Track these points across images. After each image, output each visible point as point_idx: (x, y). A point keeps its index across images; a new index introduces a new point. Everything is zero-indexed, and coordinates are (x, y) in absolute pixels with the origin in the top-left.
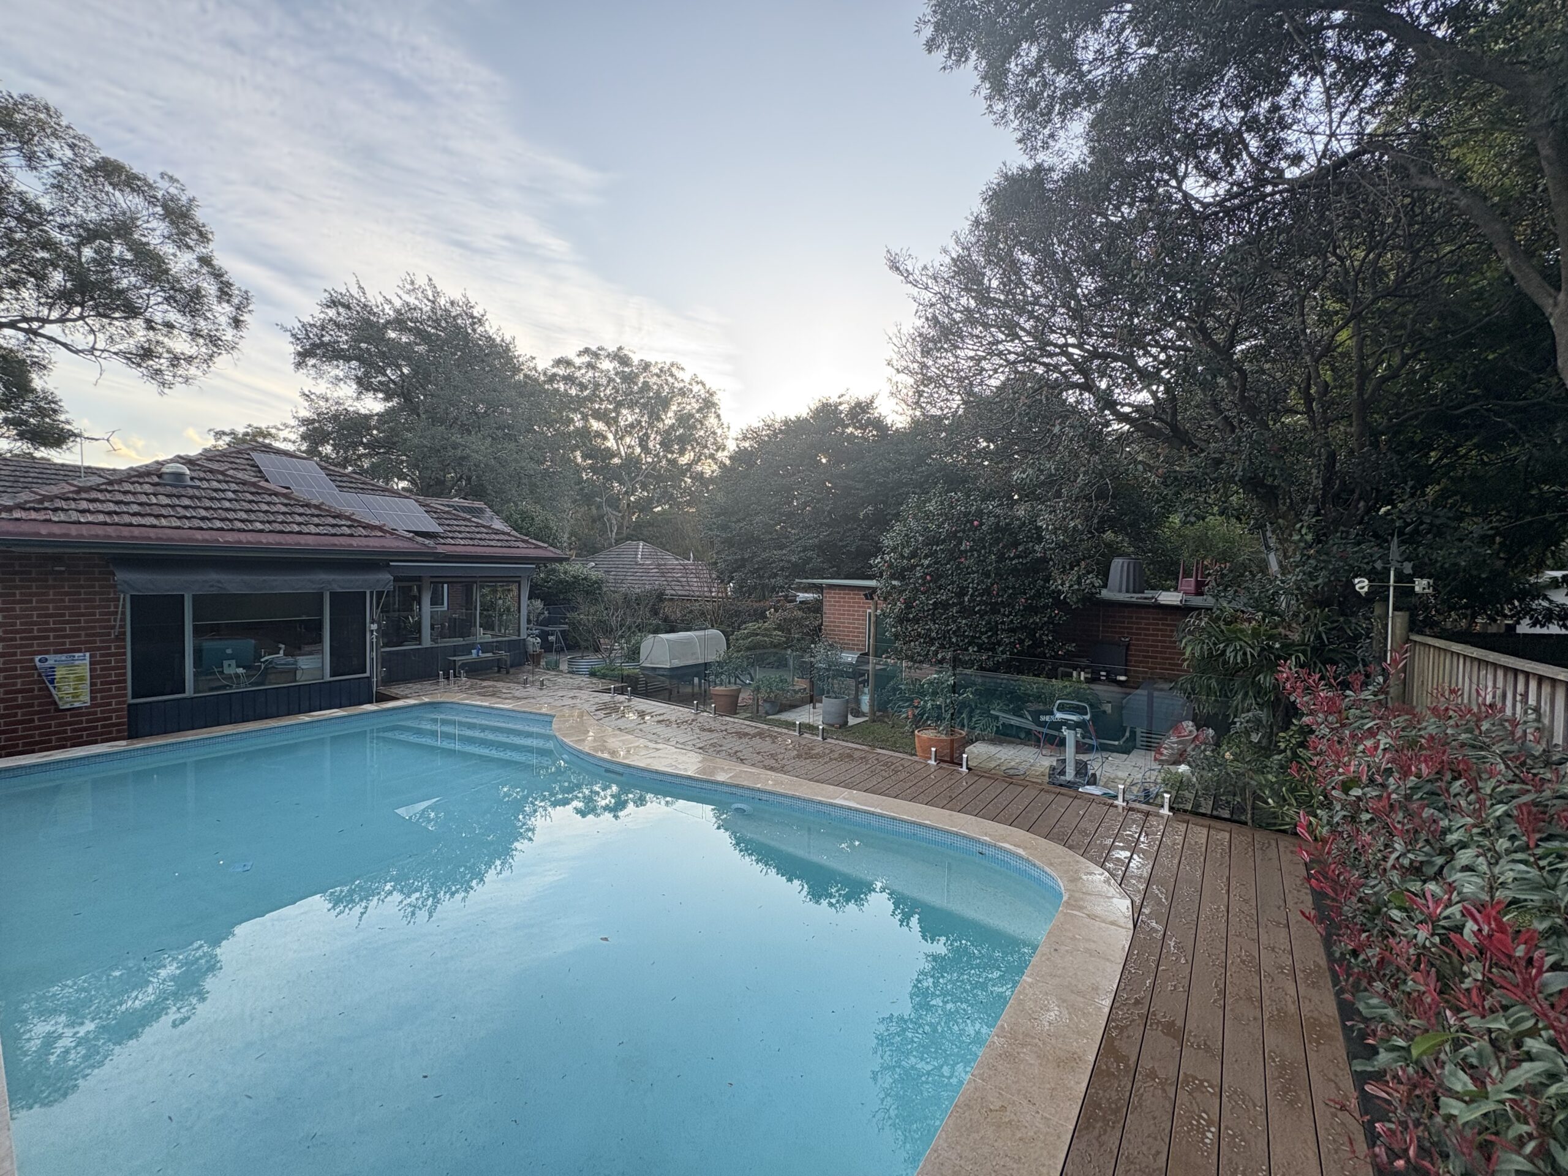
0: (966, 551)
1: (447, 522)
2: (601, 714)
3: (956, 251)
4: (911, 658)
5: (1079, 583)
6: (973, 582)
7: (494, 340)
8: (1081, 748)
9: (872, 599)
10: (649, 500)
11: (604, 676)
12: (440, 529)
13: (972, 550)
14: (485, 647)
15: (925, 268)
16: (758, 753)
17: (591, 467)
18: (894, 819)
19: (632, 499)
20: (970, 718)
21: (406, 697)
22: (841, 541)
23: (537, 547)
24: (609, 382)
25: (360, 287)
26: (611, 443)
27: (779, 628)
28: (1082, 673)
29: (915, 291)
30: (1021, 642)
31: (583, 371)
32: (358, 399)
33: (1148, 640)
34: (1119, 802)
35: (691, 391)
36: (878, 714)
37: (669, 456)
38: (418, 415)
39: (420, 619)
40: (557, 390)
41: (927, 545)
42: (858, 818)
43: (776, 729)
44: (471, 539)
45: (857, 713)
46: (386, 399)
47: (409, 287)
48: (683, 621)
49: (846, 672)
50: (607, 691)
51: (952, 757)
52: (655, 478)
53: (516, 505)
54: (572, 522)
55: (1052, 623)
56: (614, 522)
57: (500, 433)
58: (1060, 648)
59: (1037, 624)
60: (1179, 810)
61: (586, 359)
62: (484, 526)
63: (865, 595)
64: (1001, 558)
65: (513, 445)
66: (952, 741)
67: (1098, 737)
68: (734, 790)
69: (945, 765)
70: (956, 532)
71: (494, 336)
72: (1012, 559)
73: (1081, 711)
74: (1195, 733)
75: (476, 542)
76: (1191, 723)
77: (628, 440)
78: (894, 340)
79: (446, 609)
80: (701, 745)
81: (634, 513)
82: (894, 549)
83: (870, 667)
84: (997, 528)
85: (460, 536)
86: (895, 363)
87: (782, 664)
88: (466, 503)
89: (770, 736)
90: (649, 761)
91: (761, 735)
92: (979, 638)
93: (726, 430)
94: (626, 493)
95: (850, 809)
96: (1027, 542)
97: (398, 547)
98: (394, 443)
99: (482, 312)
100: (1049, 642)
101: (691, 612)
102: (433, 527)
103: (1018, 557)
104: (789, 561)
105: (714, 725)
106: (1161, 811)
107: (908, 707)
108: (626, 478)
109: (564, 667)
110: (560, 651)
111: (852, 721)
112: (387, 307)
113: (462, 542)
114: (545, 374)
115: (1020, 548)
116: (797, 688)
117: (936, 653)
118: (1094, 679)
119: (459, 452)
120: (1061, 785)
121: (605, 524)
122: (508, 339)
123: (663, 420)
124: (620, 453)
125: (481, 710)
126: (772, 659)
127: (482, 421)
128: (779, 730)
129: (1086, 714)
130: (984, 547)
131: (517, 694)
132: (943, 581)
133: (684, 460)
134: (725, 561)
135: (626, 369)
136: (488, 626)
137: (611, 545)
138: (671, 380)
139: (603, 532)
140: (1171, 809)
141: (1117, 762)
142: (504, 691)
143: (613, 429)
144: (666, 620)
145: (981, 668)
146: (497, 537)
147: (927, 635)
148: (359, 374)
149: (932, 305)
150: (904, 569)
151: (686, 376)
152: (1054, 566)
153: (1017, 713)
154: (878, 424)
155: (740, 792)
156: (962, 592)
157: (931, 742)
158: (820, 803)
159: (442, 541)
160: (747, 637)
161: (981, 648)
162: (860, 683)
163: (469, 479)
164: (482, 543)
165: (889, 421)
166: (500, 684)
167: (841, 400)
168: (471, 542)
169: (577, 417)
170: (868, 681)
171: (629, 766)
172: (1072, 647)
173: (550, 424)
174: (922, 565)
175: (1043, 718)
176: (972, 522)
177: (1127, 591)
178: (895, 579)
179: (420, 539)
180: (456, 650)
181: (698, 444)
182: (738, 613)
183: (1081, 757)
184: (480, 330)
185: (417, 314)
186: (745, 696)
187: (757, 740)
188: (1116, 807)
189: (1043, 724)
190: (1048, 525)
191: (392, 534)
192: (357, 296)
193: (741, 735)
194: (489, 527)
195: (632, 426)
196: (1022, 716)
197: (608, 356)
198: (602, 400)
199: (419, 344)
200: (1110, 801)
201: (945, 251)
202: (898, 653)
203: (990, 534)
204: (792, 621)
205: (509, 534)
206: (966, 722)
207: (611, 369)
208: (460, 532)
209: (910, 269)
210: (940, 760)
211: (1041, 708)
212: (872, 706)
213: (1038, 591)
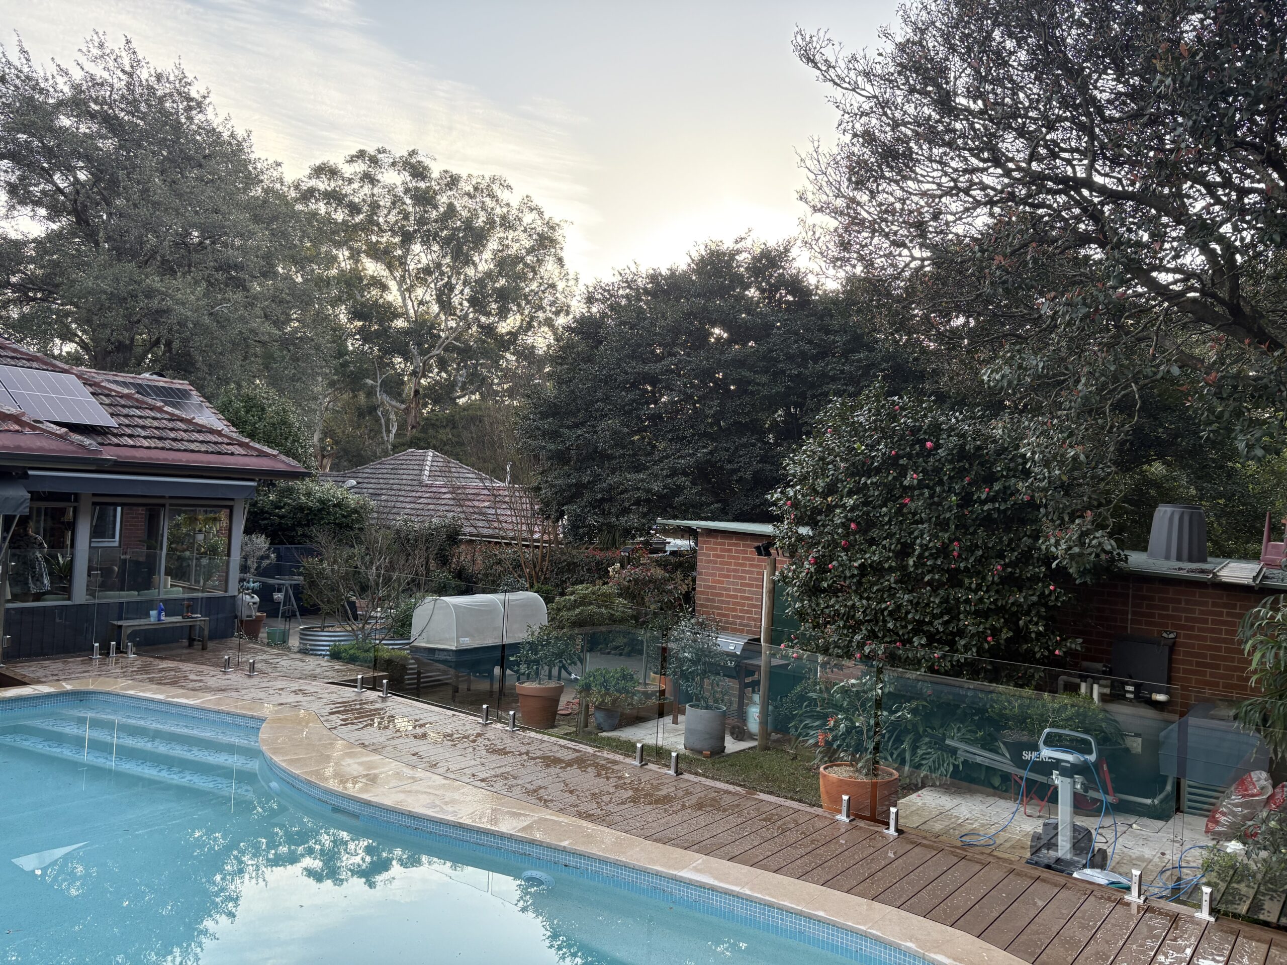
0: (911, 488)
1: (125, 411)
2: (336, 720)
3: (902, 33)
4: (825, 651)
5: (1082, 545)
6: (921, 536)
7: (219, 135)
8: (1081, 805)
9: (768, 554)
10: (450, 386)
11: (352, 660)
12: (112, 422)
13: (921, 485)
14: (171, 606)
15: (854, 58)
16: (571, 792)
17: (360, 331)
18: (770, 905)
19: (423, 381)
20: (914, 748)
21: (38, 682)
22: (730, 462)
23: (261, 454)
24: (394, 203)
25: (23, 51)
26: (393, 296)
27: (624, 592)
28: (1096, 687)
29: (838, 93)
30: (995, 632)
31: (356, 185)
32: (7, 217)
33: (1204, 639)
34: (1133, 897)
35: (520, 220)
36: (774, 736)
37: (483, 319)
38: (97, 244)
39: (72, 560)
40: (314, 214)
41: (853, 475)
42: (715, 901)
43: (605, 754)
44: (160, 438)
45: (741, 734)
46: (50, 218)
47: (96, 52)
48: (486, 575)
49: (725, 667)
50: (352, 683)
51: (873, 809)
52: (460, 351)
53: (239, 386)
54: (328, 415)
55: (1045, 605)
56: (393, 417)
57: (219, 275)
58: (1058, 645)
59: (1020, 605)
60: (1226, 914)
61: (360, 167)
62: (182, 420)
63: (758, 548)
64: (966, 500)
65: (239, 296)
66: (874, 785)
67: (1117, 790)
68: (527, 849)
69: (862, 824)
70: (898, 457)
71: (220, 129)
72: (983, 503)
73: (1081, 747)
74: (1270, 791)
75: (167, 444)
76: (1264, 775)
77: (419, 292)
78: (809, 163)
79: (117, 544)
80: (482, 775)
81: (425, 405)
82: (803, 479)
83: (762, 662)
84: (962, 454)
85: (143, 433)
86: (810, 197)
87: (633, 649)
88: (161, 382)
89: (596, 765)
90: (401, 797)
91: (581, 762)
92: (930, 623)
93: (572, 283)
94: (414, 373)
95: (702, 886)
96: (1007, 477)
97: (41, 449)
98: (57, 286)
99: (203, 91)
100: (1039, 634)
101: (499, 562)
102: (100, 416)
103: (992, 500)
104: (648, 491)
105: (511, 744)
106: (1198, 915)
107: (817, 728)
108: (415, 352)
109: (294, 642)
110: (289, 616)
111: (732, 745)
112: (60, 81)
113: (146, 443)
114: (297, 187)
115: (997, 487)
116: (650, 689)
117: (861, 645)
118: (1115, 696)
119: (155, 304)
120: (1048, 867)
121: (377, 420)
122: (240, 133)
123: (475, 265)
124: (407, 313)
125: (152, 706)
126: (620, 641)
127: (195, 257)
128: (611, 756)
129: (1090, 752)
130: (941, 483)
131: (212, 682)
132: (875, 533)
133: (504, 328)
134: (552, 486)
135: (422, 185)
136: (179, 572)
137: (386, 454)
138: (489, 203)
139: (375, 433)
140: (1213, 911)
141: (1146, 832)
142: (192, 677)
143: (397, 274)
144: (460, 574)
145: (931, 670)
146: (201, 437)
147: (849, 616)
148: (13, 179)
149: (863, 114)
150: (816, 511)
151: (513, 199)
152: (1047, 515)
153: (988, 744)
154: (795, 285)
155: (535, 851)
156: (905, 550)
157: (843, 786)
158: (658, 875)
159: (115, 440)
160: (575, 605)
161: (932, 639)
162: (747, 685)
163: (168, 344)
164: (176, 445)
165: (812, 280)
166: (186, 667)
167: (739, 246)
168: (160, 444)
169: (343, 254)
170: (757, 683)
171: (368, 804)
172: (1076, 644)
173: (300, 262)
174: (844, 506)
175: (1027, 756)
176: (922, 442)
177: (1179, 559)
178: (804, 525)
179: (76, 437)
180: (122, 611)
181: (528, 302)
182: (572, 567)
183: (1083, 822)
184: (198, 118)
185: (105, 92)
186: (568, 700)
187: (574, 771)
188: (1128, 904)
189: (1023, 764)
190: (1034, 453)
191: (34, 428)
192: (16, 63)
193: (550, 761)
194: (189, 422)
195: (427, 271)
196: (995, 751)
197: (393, 164)
198: (382, 230)
199: (107, 138)
200: (1118, 895)
201: (887, 35)
202: (805, 642)
203: (951, 462)
204: (646, 583)
205: (219, 433)
206: (908, 756)
207: (399, 183)
208: (143, 427)
209: (832, 60)
210: (855, 814)
211: (1025, 739)
212: (763, 723)
213: (1023, 554)
